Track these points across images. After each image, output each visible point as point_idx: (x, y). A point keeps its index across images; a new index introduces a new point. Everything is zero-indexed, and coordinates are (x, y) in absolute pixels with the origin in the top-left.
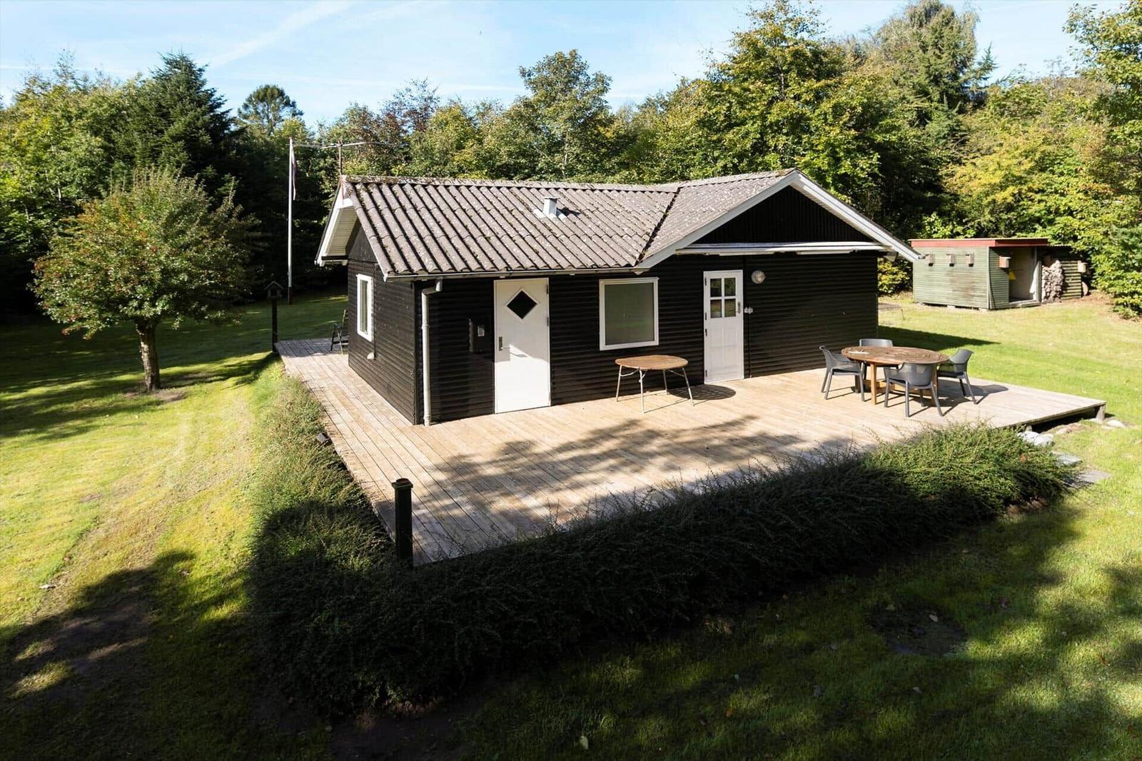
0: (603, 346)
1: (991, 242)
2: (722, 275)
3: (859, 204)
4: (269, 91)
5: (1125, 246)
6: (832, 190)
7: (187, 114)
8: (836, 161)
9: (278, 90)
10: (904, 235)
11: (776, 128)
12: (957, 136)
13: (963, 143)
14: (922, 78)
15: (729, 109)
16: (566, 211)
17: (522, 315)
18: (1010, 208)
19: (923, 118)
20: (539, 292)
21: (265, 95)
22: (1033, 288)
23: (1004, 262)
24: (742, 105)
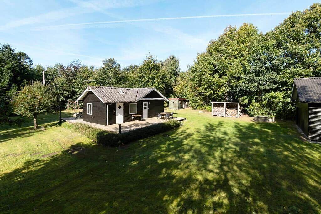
0: (130, 114)
1: (178, 99)
2: (145, 103)
3: (162, 92)
4: (22, 54)
5: (193, 100)
6: (158, 90)
7: (11, 62)
8: (159, 85)
9: (24, 53)
10: (168, 97)
11: (150, 78)
12: (175, 81)
13: (176, 82)
14: (171, 70)
15: (143, 74)
16: (124, 93)
17: (120, 109)
18: (181, 94)
19: (171, 77)
20: (122, 105)
21: (20, 55)
22: (184, 106)
23: (180, 102)
24: (145, 74)
